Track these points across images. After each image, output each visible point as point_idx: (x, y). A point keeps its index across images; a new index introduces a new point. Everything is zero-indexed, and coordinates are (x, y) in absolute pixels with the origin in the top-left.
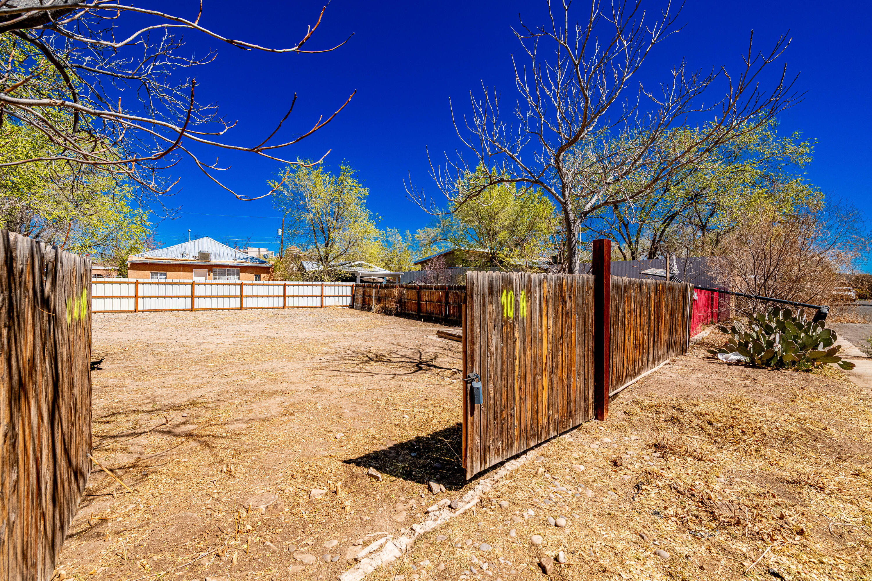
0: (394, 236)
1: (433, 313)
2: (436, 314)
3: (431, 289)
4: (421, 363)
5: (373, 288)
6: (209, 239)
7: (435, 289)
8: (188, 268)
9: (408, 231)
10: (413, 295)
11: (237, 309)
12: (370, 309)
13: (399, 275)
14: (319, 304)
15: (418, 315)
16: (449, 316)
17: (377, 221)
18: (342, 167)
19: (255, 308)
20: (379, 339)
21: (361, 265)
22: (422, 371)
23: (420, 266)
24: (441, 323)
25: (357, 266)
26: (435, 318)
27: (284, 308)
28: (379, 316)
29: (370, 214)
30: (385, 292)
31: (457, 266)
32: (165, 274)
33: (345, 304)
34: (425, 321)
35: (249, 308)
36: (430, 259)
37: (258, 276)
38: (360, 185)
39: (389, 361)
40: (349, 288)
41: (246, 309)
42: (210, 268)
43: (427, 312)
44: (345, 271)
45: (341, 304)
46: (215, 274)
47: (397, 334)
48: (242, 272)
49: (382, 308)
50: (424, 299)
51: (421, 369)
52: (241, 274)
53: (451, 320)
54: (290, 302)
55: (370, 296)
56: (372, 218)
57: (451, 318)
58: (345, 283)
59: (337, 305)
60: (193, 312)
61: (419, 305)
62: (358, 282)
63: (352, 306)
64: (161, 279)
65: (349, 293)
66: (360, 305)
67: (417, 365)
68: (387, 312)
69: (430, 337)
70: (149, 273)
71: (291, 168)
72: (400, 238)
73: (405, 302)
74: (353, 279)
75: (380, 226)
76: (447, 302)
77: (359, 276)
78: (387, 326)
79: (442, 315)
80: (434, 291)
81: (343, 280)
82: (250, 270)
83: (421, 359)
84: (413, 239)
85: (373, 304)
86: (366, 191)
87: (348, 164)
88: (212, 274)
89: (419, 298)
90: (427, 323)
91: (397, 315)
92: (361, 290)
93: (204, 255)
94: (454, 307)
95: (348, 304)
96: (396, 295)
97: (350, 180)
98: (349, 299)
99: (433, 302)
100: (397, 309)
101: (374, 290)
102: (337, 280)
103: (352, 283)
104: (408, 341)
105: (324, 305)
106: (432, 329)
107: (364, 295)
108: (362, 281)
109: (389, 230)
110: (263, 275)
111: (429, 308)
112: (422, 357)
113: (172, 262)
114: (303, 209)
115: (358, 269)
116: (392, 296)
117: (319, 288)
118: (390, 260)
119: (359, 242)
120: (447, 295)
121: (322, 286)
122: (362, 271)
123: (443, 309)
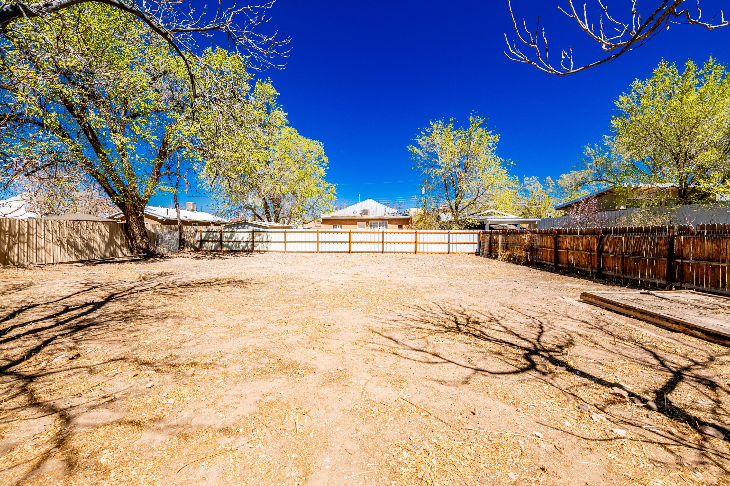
0: (532, 184)
1: (577, 265)
2: (583, 266)
3: (575, 233)
4: (536, 352)
5: (500, 234)
6: (371, 201)
7: (581, 233)
8: (354, 221)
9: (549, 178)
10: (548, 241)
11: (380, 252)
12: (496, 257)
13: (535, 221)
14: (446, 251)
15: (556, 265)
16: (604, 269)
17: (508, 167)
18: (471, 119)
19: (393, 252)
20: (489, 294)
21: (490, 214)
22: (532, 374)
23: (563, 212)
24: (590, 279)
25: (488, 214)
26: (581, 271)
27: (415, 253)
28: (505, 264)
29: (501, 161)
30: (512, 239)
31: (616, 208)
32: (341, 227)
33: (471, 251)
34: (564, 274)
35: (388, 252)
36: (578, 203)
37: (400, 226)
38: (490, 133)
39: (483, 336)
40: (476, 236)
41: (386, 253)
42: (367, 221)
43: (568, 262)
44: (475, 220)
45: (467, 251)
46: (371, 225)
47: (518, 290)
48: (389, 223)
49: (510, 256)
50: (564, 246)
51: (532, 366)
52: (388, 225)
53: (608, 276)
54: (420, 248)
55: (496, 243)
56: (503, 164)
57: (608, 273)
58: (472, 231)
59: (464, 251)
60: (351, 254)
61: (557, 254)
62: (487, 230)
63: (478, 253)
64: (339, 230)
65: (476, 240)
66: (486, 252)
67: (527, 357)
68: (515, 261)
69: (569, 300)
70: (332, 226)
71: (425, 132)
72: (539, 186)
73: (537, 250)
74: (482, 226)
75: (511, 171)
76: (601, 252)
77: (488, 224)
78: (509, 277)
79: (592, 268)
80: (579, 236)
81: (471, 228)
82: (394, 222)
83: (538, 340)
84: (556, 185)
85: (500, 251)
86: (497, 138)
87: (477, 114)
88: (369, 226)
89: (557, 246)
90: (567, 277)
91: (527, 264)
92: (488, 237)
93: (365, 212)
94: (614, 258)
95: (475, 251)
96: (526, 242)
97: (479, 131)
98: (476, 246)
99: (577, 250)
100: (527, 257)
101: (500, 237)
102: (466, 228)
103: (479, 231)
104: (530, 302)
105: (451, 251)
106: (574, 286)
107: (490, 242)
108: (491, 228)
109: (526, 179)
110: (404, 226)
111: (571, 257)
112: (543, 338)
113: (344, 218)
114: (435, 166)
115: (488, 217)
116: (521, 244)
117: (447, 235)
118: (527, 208)
119: (489, 191)
120: (601, 241)
121: (449, 233)
122: (490, 219)
123: (594, 260)
